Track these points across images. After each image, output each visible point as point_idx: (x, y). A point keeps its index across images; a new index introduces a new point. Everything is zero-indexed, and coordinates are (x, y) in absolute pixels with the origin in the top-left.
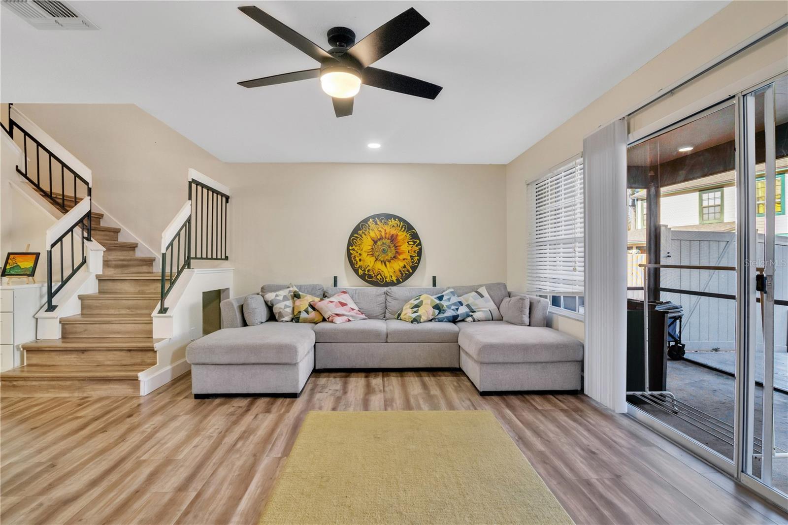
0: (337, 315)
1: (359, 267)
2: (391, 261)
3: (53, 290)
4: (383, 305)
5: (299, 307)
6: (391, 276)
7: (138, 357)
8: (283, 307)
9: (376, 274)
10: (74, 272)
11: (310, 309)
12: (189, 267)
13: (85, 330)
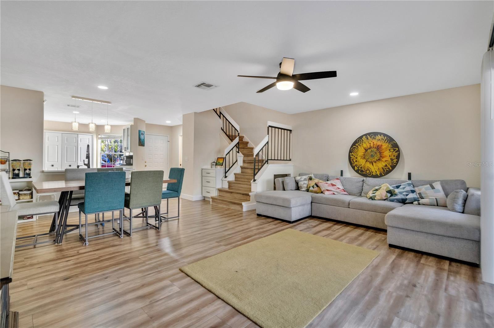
0: (328, 190)
1: (355, 166)
2: (377, 162)
3: (226, 171)
4: (360, 188)
5: (310, 184)
6: (376, 172)
7: (245, 197)
8: (303, 184)
9: (366, 170)
10: (233, 165)
11: (315, 186)
12: (268, 164)
13: (234, 186)
